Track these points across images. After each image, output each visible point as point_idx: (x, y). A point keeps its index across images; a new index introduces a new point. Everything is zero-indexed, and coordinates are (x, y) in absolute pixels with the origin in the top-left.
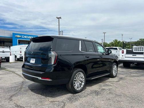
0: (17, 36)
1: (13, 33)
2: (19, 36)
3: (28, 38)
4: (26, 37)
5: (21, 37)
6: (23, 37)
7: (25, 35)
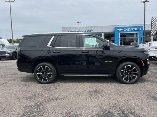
3: (131, 30)
4: (128, 29)
5: (123, 30)
7: (127, 28)
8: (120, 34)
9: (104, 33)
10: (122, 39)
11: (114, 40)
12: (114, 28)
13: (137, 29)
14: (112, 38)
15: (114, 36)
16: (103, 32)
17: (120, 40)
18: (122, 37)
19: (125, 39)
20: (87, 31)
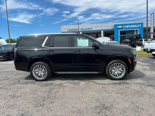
0: (118, 27)
1: (115, 25)
2: (120, 27)
3: (130, 27)
4: (128, 27)
5: (123, 27)
6: (125, 27)
7: (127, 25)
8: (120, 31)
9: (104, 30)
10: (122, 36)
11: (114, 38)
12: (114, 25)
13: (137, 26)
14: (111, 35)
15: (113, 34)
16: (102, 30)
17: (120, 38)
18: (122, 34)
19: (125, 36)
20: (87, 29)
